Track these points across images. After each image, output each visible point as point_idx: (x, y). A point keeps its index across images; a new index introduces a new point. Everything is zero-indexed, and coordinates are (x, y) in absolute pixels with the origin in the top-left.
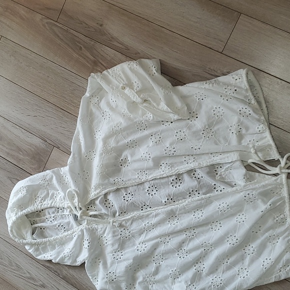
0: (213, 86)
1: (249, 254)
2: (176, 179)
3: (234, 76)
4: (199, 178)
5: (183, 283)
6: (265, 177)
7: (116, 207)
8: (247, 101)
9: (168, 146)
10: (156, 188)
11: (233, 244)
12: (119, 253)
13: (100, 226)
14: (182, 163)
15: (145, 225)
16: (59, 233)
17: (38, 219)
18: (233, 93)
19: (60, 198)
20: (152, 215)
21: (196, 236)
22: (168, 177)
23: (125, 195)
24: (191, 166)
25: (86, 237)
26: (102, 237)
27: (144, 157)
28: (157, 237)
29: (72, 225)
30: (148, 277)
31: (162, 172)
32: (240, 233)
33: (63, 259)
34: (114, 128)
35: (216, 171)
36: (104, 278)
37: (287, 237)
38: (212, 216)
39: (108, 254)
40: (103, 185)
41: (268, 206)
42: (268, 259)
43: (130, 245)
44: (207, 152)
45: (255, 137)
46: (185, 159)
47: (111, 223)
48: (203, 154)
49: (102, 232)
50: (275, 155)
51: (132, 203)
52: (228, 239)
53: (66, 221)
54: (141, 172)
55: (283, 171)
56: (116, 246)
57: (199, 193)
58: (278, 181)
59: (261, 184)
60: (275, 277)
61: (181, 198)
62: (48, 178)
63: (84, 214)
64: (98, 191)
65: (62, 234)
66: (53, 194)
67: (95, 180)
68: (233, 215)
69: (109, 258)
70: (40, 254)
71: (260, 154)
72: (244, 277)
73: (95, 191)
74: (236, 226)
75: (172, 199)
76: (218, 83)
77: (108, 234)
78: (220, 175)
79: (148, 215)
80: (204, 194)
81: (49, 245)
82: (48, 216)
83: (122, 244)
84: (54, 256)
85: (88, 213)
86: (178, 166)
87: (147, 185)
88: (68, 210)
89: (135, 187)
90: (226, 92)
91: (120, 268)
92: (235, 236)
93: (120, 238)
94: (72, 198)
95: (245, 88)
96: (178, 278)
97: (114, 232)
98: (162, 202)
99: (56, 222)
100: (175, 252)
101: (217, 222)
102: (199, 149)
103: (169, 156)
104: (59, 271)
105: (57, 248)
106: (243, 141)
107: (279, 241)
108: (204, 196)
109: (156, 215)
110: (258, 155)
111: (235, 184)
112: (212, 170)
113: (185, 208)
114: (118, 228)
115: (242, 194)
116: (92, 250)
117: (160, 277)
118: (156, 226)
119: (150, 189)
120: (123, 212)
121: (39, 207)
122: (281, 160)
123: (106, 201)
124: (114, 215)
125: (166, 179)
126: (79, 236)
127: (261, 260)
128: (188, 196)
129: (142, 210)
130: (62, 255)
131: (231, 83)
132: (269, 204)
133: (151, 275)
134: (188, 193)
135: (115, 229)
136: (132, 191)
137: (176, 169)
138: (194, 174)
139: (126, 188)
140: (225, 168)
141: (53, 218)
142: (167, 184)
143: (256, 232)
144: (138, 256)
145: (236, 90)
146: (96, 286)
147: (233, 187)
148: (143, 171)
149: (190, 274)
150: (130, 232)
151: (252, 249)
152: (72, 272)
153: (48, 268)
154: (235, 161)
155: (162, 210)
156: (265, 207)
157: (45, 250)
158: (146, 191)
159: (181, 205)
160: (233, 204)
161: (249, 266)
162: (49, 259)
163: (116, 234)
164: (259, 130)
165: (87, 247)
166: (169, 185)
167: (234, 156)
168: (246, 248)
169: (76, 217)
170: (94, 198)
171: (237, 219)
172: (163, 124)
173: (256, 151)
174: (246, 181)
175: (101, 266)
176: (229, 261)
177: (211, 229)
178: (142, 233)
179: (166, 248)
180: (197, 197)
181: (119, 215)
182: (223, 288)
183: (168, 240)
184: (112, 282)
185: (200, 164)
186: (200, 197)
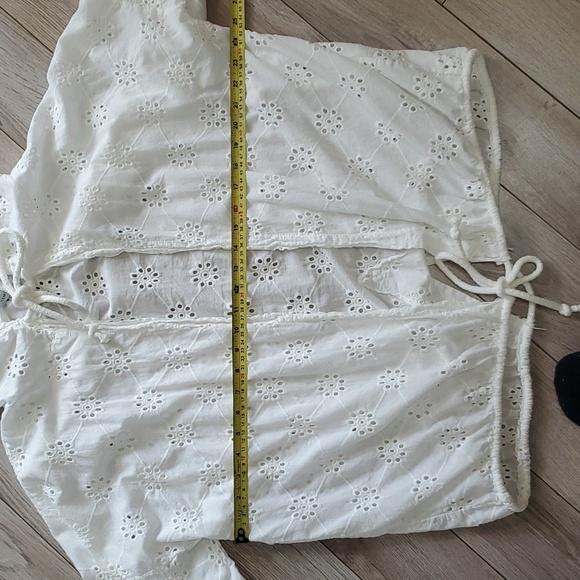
0: (392, 65)
1: (389, 461)
2: (268, 260)
3: (444, 58)
4: (320, 271)
6: (464, 300)
7: (110, 297)
10: (215, 270)
11: (362, 433)
12: (92, 404)
13: (60, 333)
14: (289, 227)
15: (170, 352)
20: (191, 333)
21: (280, 400)
23: (138, 273)
24: (311, 238)
25: (21, 348)
26: (58, 358)
28: (189, 385)
30: (148, 470)
32: (383, 412)
34: (144, 105)
35: (360, 264)
36: (42, 454)
37: (483, 436)
38: (329, 361)
39: (65, 399)
40: (89, 236)
41: (458, 362)
42: (431, 478)
43: (123, 390)
45: (461, 205)
46: (299, 220)
47: (89, 333)
49: (61, 346)
50: (498, 253)
51: (153, 295)
52: (352, 419)
54: (188, 225)
55: (508, 291)
56: (89, 386)
57: (311, 306)
58: (492, 312)
59: (455, 312)
60: (435, 521)
61: (268, 308)
63: (28, 295)
64: (73, 249)
67: (73, 220)
68: (374, 369)
69: (64, 412)
71: (465, 246)
72: (366, 509)
73: (67, 247)
74: (377, 392)
75: (248, 304)
76: (406, 63)
77: (75, 355)
78: (367, 276)
79: (182, 332)
80: (323, 309)
83: (103, 384)
85: (38, 296)
86: (278, 232)
87: (195, 261)
89: (166, 259)
90: (417, 89)
91: (87, 438)
92: (370, 416)
93: (104, 368)
94: (4, 251)
95: (461, 92)
96: (218, 484)
97: (91, 354)
98: (223, 305)
101: (335, 377)
102: (339, 197)
107: (464, 444)
108: (321, 315)
109: (202, 336)
110: (461, 246)
111: (396, 303)
112: (354, 256)
113: (272, 332)
114: (102, 347)
115: (407, 326)
116: (28, 384)
117: (177, 475)
118: (196, 359)
119: (201, 271)
120: (123, 311)
122: (508, 266)
123: (89, 277)
124: (100, 314)
126: (1, 344)
127: (413, 478)
128: (285, 307)
129: (171, 316)
131: (434, 70)
132: (461, 358)
133: (156, 467)
134: (288, 300)
135: (96, 347)
136: (157, 265)
137: (274, 237)
138: (311, 259)
139: (143, 256)
140: (383, 261)
143: (418, 416)
144: (136, 417)
145: (439, 90)
146: (16, 469)
147: (390, 306)
148: (193, 224)
150: (128, 361)
151: (398, 451)
154: (412, 249)
155: (218, 327)
156: (452, 363)
158: (191, 271)
160: (382, 345)
161: (382, 486)
163: (94, 358)
165: (18, 374)
166: (248, 270)
167: (407, 237)
168: (387, 447)
170: (62, 263)
171: (383, 380)
173: (460, 235)
174: (424, 300)
175: (40, 426)
176: (342, 469)
177: (318, 391)
178: (158, 370)
179: (206, 412)
180: (305, 315)
181: (113, 317)
182: (314, 524)
183: (214, 395)
184: (62, 468)
185: (329, 238)
186: (312, 315)
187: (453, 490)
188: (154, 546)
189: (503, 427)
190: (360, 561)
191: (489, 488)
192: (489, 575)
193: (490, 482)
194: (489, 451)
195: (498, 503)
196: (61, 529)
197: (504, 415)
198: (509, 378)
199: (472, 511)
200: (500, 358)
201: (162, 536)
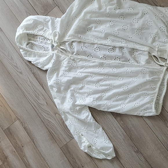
0: (154, 9)
1: (130, 98)
2: (112, 48)
3: (166, 9)
4: (123, 53)
5: (92, 98)
7: (75, 50)
8: (166, 24)
9: (116, 30)
10: (100, 49)
11: (125, 90)
12: (67, 73)
13: (63, 56)
14: (119, 42)
15: (86, 65)
16: (40, 50)
17: (33, 39)
18: (162, 17)
19: (49, 33)
20: (91, 61)
21: (108, 80)
22: (108, 46)
23: (82, 46)
24: (123, 45)
25: (54, 57)
26: (62, 61)
27: (101, 31)
28: (89, 73)
29: (49, 49)
30: (76, 89)
31: (106, 42)
32: (131, 86)
33: (38, 63)
34: (93, 9)
35: (133, 52)
36: (54, 81)
37: (152, 97)
38: (121, 73)
39: (61, 70)
40: (74, 36)
42: (138, 103)
43: (74, 71)
44: (134, 41)
45: (161, 44)
46: (121, 40)
47: (69, 57)
48: (131, 41)
49: (63, 59)
50: (166, 56)
51: (85, 51)
52: (123, 87)
53: (47, 46)
54: (96, 38)
55: (166, 65)
56: (67, 69)
57: (120, 60)
58: (161, 69)
60: (137, 113)
61: (110, 59)
62: (47, 20)
63: (58, 46)
64: (70, 38)
65: (41, 52)
66: (46, 30)
67: (71, 32)
68: (131, 77)
69: (61, 73)
70: (27, 57)
71: (159, 53)
72: (122, 107)
73: (68, 37)
74: (130, 82)
75: (105, 57)
77: (66, 61)
78: (134, 56)
79: (90, 60)
80: (122, 61)
81: (33, 54)
82: (38, 40)
83: (70, 69)
84: (33, 60)
85: (60, 47)
87: (96, 46)
88: (51, 41)
89: (89, 44)
90: (159, 15)
91: (65, 79)
92: (128, 87)
93: (71, 66)
94: (55, 36)
96: (90, 95)
97: (69, 62)
98: (99, 57)
99: (41, 44)
100: (94, 83)
101: (122, 77)
102: (131, 38)
103: (114, 36)
104: (32, 69)
105: (36, 57)
106: (154, 43)
107: (148, 97)
108: (121, 62)
109: (94, 62)
110: (158, 53)
111: (140, 63)
113: (110, 64)
114: (72, 61)
115: (141, 68)
116: (54, 65)
117: (82, 91)
118: (91, 67)
119: (96, 49)
120: (78, 54)
121: (36, 33)
123: (71, 45)
124: (73, 53)
125: (107, 47)
126: (51, 56)
127: (134, 103)
128: (114, 59)
129: (88, 57)
130: (38, 61)
131: (163, 12)
132: (152, 78)
133: (78, 89)
134: (115, 58)
135: (70, 60)
136: (87, 46)
137: (115, 43)
138: (122, 50)
139: (84, 43)
140: (139, 53)
141: (41, 42)
142: (106, 49)
143: (139, 89)
144: (76, 77)
145: (164, 16)
146: (48, 83)
147: (138, 63)
148: (97, 37)
149: (97, 96)
150: (77, 65)
151: (132, 96)
152: (39, 72)
153: (27, 65)
154: (146, 51)
155: (98, 61)
156: (149, 78)
157: (30, 55)
158: (94, 48)
159: (108, 62)
160: (134, 71)
161: (127, 103)
162: (30, 60)
163: (69, 63)
164: (164, 41)
165: (53, 63)
166: (107, 50)
167: (146, 49)
168: (130, 95)
169: (53, 46)
170: (67, 41)
171: (132, 79)
172: (119, 18)
173: (158, 50)
174: (146, 63)
175: (55, 75)
176: (119, 97)
177: (117, 79)
178: (83, 68)
179: (91, 79)
180: (118, 62)
181: (75, 54)
182: (110, 108)
183: (94, 76)
184: (58, 84)
185: (127, 45)
186: (119, 62)
187: (143, 107)
188: (74, 105)
189: (158, 96)
190: (119, 119)
191: (151, 108)
192: (148, 128)
193: (152, 107)
194: (153, 100)
195: (153, 112)
196: (55, 98)
197: (159, 93)
198: (162, 84)
199: (146, 113)
200: (161, 80)
201: (76, 103)
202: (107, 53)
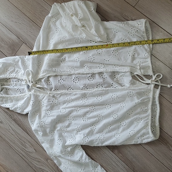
0: (125, 25)
1: (123, 126)
2: (91, 76)
3: (138, 22)
4: (104, 78)
5: (82, 135)
6: (142, 84)
7: (53, 85)
9: (91, 56)
10: (78, 79)
11: (115, 119)
12: (50, 112)
13: (42, 95)
14: (97, 67)
15: (68, 99)
16: (16, 94)
17: (6, 83)
19: (21, 74)
20: (73, 94)
21: (95, 110)
22: (86, 74)
23: (60, 80)
24: (102, 70)
25: (32, 99)
26: (41, 101)
27: (75, 60)
28: (73, 107)
29: (25, 91)
30: (63, 128)
31: (84, 71)
32: (120, 113)
33: (16, 108)
34: (61, 38)
35: (115, 76)
36: (38, 124)
37: (147, 120)
38: (107, 100)
39: (43, 111)
40: (48, 71)
41: (139, 101)
42: (133, 130)
43: (57, 108)
44: (112, 63)
45: (142, 60)
46: (99, 65)
47: (48, 94)
48: (110, 64)
49: (42, 98)
50: (150, 73)
51: (63, 85)
52: (113, 115)
53: (23, 88)
54: (72, 68)
55: (153, 82)
56: (49, 107)
57: (102, 87)
58: (149, 88)
59: (139, 88)
60: (135, 141)
61: (92, 87)
62: (16, 60)
63: (34, 85)
64: (44, 74)
65: (18, 95)
66: (17, 71)
67: (44, 67)
68: (118, 102)
69: (43, 114)
70: (3, 103)
71: (142, 71)
72: (117, 138)
73: (43, 73)
74: (119, 108)
75: (86, 87)
76: (128, 24)
77: (45, 100)
78: (116, 79)
79: (70, 94)
80: (105, 87)
81: (9, 99)
82: (12, 83)
83: (52, 107)
84: (11, 106)
85: (36, 86)
86: (94, 69)
87: (73, 77)
88: (25, 81)
89: (67, 76)
90: (132, 31)
91: (48, 120)
92: (117, 114)
93: (52, 103)
94: (28, 75)
95: (143, 31)
96: (80, 131)
97: (49, 99)
98: (80, 87)
99: (16, 87)
100: (81, 117)
101: (109, 104)
102: (108, 61)
103: (90, 62)
104: (12, 116)
105: (14, 102)
106: (134, 62)
107: (141, 122)
108: (104, 89)
109: (75, 95)
110: (141, 71)
111: (124, 85)
112: (113, 74)
113: (92, 93)
114: (52, 98)
115: (126, 91)
116: (34, 107)
117: (70, 129)
118: (74, 101)
119: (75, 79)
120: (56, 89)
121: (8, 76)
122: (153, 76)
123: (48, 81)
124: (51, 90)
125: (86, 75)
126: (28, 97)
127: (129, 130)
128: (96, 87)
129: (68, 90)
130: (16, 106)
131: (136, 26)
132: (140, 99)
133: (65, 127)
134: (96, 85)
135: (50, 98)
136: (64, 78)
137: (93, 70)
138: (102, 75)
139: (61, 76)
140: (120, 75)
141: (15, 85)
142: (85, 78)
143: (130, 114)
144: (60, 115)
145: (137, 31)
146: (32, 128)
147: (122, 86)
148: (73, 67)
149: (87, 131)
150: (58, 101)
151: (125, 123)
152: (20, 117)
153: (6, 112)
154: (127, 72)
155: (79, 92)
156: (138, 101)
157: (6, 102)
158: (73, 79)
159: (91, 91)
160: (120, 96)
161: (121, 132)
162: (8, 107)
163: (50, 101)
164: (145, 56)
165: (32, 105)
166: (86, 79)
167: (127, 69)
168: (122, 122)
169: (28, 86)
170: (42, 77)
171: (120, 105)
172: (91, 43)
173: (140, 68)
174: (131, 85)
175: (37, 117)
176: (111, 128)
177: (104, 108)
178: (65, 103)
179: (77, 114)
180: (101, 89)
181: (54, 90)
182: (104, 142)
183: (79, 109)
184: (42, 127)
185: (107, 70)
186: (103, 89)
187: (139, 133)
188: (65, 147)
189: (152, 117)
190: (116, 151)
191: (148, 133)
192: (150, 155)
193: (148, 132)
194: (148, 124)
195: (150, 137)
196: (43, 143)
197: (152, 115)
198: (154, 104)
199: (144, 139)
200: (151, 100)
201: (66, 144)
202: (87, 82)
